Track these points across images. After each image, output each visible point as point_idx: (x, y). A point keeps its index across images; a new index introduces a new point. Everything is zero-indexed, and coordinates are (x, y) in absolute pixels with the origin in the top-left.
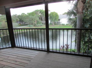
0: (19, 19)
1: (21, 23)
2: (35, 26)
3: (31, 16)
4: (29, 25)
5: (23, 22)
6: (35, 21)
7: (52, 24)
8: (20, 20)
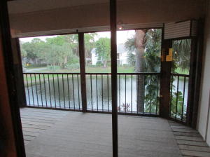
0: (27, 51)
1: (31, 62)
2: (63, 68)
3: (54, 47)
4: (48, 67)
5: (37, 60)
6: (63, 58)
7: (103, 65)
8: (28, 54)
